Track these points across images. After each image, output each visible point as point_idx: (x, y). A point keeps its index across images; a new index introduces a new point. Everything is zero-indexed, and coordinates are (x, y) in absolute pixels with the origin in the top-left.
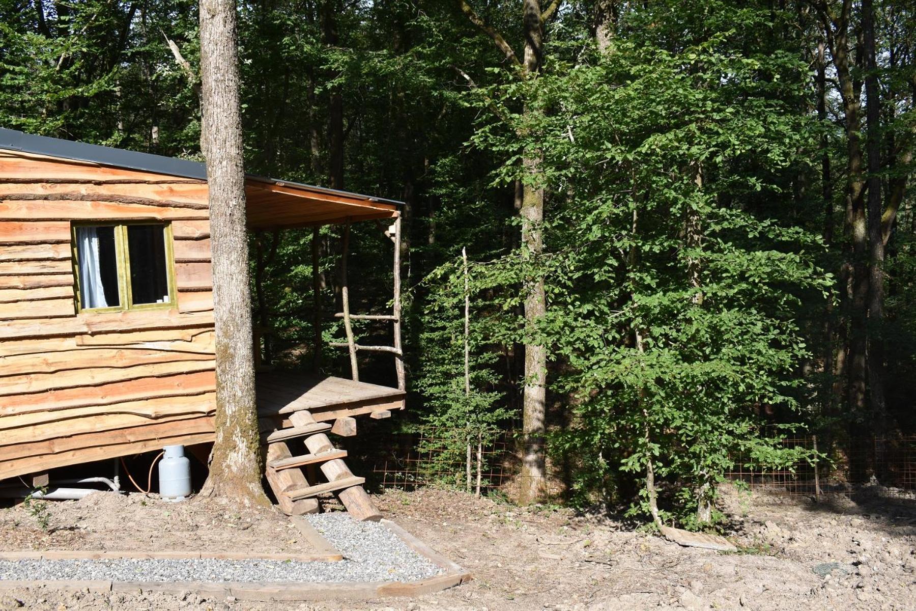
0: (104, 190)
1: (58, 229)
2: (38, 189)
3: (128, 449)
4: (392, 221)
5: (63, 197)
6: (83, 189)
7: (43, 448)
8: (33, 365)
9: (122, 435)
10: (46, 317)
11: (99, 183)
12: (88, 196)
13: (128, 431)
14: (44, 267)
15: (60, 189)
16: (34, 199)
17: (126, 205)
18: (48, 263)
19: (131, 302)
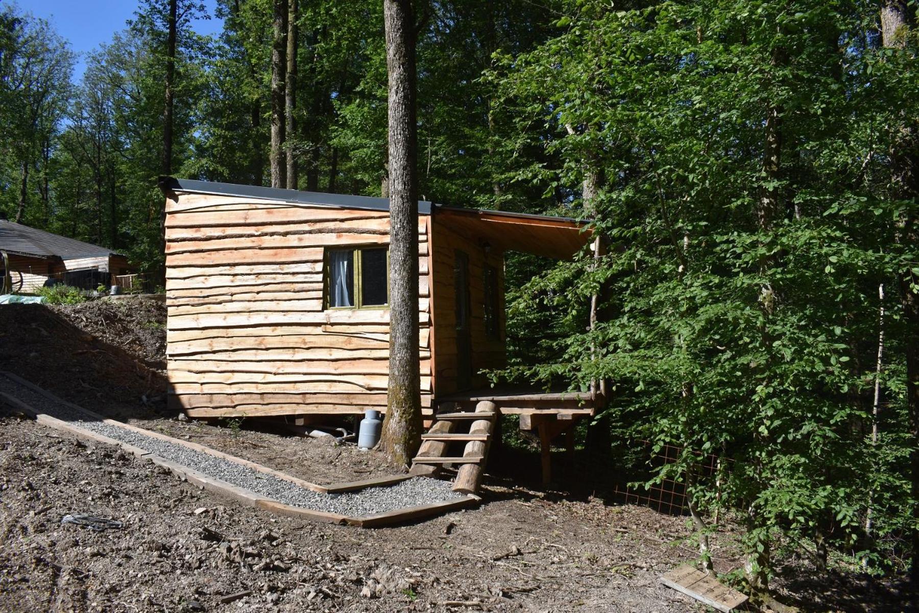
0: (346, 225)
1: (317, 253)
2: (306, 227)
3: (351, 410)
4: (593, 241)
5: (320, 231)
6: (331, 225)
7: (298, 399)
8: (296, 343)
9: (348, 398)
10: (305, 311)
11: (342, 221)
12: (335, 229)
13: (352, 396)
14: (306, 278)
15: (318, 226)
16: (304, 233)
17: (359, 235)
18: (308, 275)
19: (361, 304)
